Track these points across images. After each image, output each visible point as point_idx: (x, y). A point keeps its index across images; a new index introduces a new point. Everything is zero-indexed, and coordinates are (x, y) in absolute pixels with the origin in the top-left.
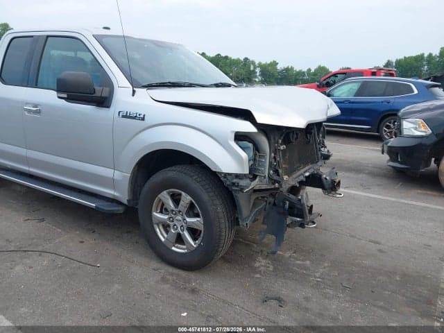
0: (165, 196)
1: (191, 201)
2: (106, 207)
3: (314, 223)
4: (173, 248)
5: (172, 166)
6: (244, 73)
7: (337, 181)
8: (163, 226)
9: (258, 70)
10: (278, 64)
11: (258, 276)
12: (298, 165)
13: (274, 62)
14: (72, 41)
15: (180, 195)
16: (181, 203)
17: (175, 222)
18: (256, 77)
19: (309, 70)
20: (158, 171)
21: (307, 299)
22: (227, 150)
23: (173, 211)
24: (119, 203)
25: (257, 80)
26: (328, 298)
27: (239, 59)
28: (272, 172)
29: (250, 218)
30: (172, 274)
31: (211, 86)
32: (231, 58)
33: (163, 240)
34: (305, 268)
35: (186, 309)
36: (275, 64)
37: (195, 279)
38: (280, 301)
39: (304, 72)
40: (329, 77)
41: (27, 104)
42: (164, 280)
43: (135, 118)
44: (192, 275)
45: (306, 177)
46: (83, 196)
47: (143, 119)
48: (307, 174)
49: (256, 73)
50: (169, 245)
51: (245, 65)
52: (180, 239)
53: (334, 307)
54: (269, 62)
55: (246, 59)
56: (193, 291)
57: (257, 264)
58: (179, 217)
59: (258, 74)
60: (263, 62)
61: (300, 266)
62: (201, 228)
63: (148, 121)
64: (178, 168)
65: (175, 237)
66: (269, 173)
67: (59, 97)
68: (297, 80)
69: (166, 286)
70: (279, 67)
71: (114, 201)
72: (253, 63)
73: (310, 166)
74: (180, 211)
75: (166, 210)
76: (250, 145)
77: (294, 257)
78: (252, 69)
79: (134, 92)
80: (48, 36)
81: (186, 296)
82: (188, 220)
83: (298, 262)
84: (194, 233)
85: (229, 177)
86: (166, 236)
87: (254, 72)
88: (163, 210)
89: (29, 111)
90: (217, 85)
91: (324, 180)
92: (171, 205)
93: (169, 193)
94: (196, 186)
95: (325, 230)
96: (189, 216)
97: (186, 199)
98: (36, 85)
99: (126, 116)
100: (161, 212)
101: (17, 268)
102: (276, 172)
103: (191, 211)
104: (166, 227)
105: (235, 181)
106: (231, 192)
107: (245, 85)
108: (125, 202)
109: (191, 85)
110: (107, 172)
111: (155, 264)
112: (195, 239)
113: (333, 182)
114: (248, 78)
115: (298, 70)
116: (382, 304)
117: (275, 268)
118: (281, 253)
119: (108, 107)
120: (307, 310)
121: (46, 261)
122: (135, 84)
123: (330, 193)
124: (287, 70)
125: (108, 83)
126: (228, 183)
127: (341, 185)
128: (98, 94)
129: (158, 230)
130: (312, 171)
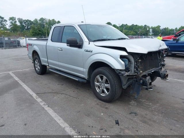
0: (98, 77)
1: (106, 79)
2: (81, 80)
3: (152, 88)
4: (101, 94)
5: (101, 67)
6: (144, 31)
7: (166, 74)
8: (98, 87)
9: (151, 30)
10: (160, 26)
11: (130, 106)
12: (149, 68)
13: (159, 26)
14: (72, 27)
15: (103, 77)
16: (103, 79)
17: (102, 86)
18: (150, 33)
19: (176, 28)
20: (97, 68)
21: (146, 114)
22: (118, 61)
23: (101, 82)
24: (85, 79)
25: (151, 34)
26: (155, 115)
27: (142, 26)
28: (135, 69)
29: (126, 85)
30: (100, 103)
31: (117, 39)
32: (138, 26)
33: (98, 91)
34: (149, 105)
35: (103, 113)
36: (159, 27)
37: (108, 105)
38: (136, 114)
39: (174, 30)
40: (181, 32)
41: (59, 48)
42: (97, 104)
43: (89, 51)
44: (107, 104)
45: (152, 72)
46: (75, 77)
47: (92, 52)
48: (153, 71)
49: (150, 31)
50: (100, 93)
51: (145, 28)
52: (103, 92)
53: (156, 118)
54: (156, 26)
55: (145, 26)
56: (106, 108)
57: (131, 103)
58: (103, 84)
59: (151, 32)
60: (153, 26)
61: (147, 105)
62: (110, 88)
63: (93, 52)
64: (103, 68)
65: (102, 91)
66: (134, 70)
67: (67, 46)
68: (170, 33)
69: (98, 106)
70: (161, 28)
71: (84, 78)
72: (149, 27)
73: (155, 68)
74: (103, 82)
75: (99, 81)
76: (127, 60)
77: (146, 102)
78: (148, 29)
79: (89, 43)
80: (65, 26)
81: (104, 109)
82: (105, 85)
83: (147, 103)
84: (108, 89)
85: (118, 71)
86: (99, 90)
87: (149, 31)
88: (98, 82)
89: (59, 50)
90: (119, 39)
91: (161, 74)
92: (100, 80)
93: (99, 76)
94: (107, 73)
95: (162, 93)
96: (106, 84)
97: (105, 78)
98: (61, 42)
99: (87, 51)
100: (97, 82)
101: (55, 97)
102: (137, 69)
103: (106, 82)
104: (99, 87)
105: (120, 72)
106: (119, 76)
107: (144, 37)
108: (87, 79)
109: (109, 40)
110: (81, 69)
111: (96, 99)
112: (108, 92)
113: (165, 74)
114: (146, 33)
115: (170, 29)
116: (176, 119)
117: (137, 104)
118: (141, 100)
119: (82, 48)
120: (145, 117)
121: (63, 96)
122: (90, 40)
123: (164, 79)
124: (165, 29)
125: (82, 41)
126: (118, 72)
127: (169, 76)
128: (78, 44)
129: (96, 88)
130: (156, 70)
